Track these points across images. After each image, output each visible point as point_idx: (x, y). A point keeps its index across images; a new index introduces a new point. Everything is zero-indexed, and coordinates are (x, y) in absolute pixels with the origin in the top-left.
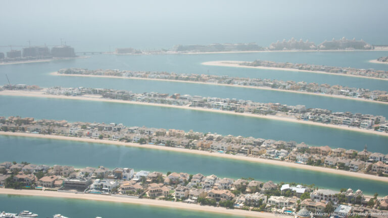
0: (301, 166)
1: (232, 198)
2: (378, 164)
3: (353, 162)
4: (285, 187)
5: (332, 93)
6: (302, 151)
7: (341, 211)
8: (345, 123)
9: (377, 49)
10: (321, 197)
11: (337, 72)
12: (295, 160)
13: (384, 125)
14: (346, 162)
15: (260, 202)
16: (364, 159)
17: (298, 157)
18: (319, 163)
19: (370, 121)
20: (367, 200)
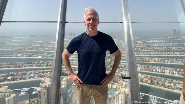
2: (17, 65)
3: (11, 65)
7: (9, 79)
9: (15, 37)
10: (2, 76)
13: (18, 55)
14: (9, 66)
16: (14, 64)
19: (14, 55)
20: (16, 74)
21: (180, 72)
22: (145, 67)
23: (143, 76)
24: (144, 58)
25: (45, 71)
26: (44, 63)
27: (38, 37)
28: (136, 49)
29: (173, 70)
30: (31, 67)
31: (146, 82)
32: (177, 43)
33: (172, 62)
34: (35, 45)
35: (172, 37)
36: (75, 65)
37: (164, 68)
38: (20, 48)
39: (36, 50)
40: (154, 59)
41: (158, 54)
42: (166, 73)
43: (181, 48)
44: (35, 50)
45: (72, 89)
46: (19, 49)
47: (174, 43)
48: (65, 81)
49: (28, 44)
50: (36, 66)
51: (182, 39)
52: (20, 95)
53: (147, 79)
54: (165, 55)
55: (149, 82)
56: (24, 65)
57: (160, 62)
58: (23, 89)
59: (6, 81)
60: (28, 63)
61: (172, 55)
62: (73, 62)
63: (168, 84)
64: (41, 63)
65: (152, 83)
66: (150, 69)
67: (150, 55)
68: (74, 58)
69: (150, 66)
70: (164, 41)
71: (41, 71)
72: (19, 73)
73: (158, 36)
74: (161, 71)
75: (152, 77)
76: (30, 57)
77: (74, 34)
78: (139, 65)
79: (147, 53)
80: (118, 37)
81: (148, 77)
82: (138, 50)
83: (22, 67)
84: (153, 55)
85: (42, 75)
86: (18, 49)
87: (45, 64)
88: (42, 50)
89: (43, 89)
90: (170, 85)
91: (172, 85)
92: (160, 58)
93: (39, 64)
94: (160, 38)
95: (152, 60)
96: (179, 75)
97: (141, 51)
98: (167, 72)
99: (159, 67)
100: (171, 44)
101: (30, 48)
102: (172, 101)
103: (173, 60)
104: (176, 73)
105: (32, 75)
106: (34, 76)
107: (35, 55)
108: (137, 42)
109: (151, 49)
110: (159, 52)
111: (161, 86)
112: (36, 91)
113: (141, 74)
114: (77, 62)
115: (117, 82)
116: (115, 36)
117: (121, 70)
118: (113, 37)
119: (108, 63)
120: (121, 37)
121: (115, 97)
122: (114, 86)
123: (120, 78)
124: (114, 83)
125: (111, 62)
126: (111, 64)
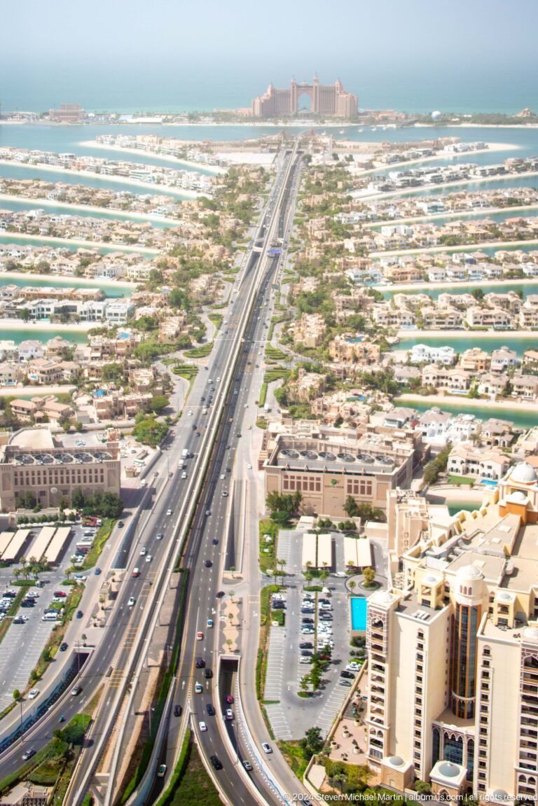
80: (386, 120)
114: (28, 347)
115: (377, 516)
116: (355, 117)
117: (410, 412)
118: (342, 119)
119: (302, 350)
120: (406, 125)
121: (370, 642)
122: (356, 552)
123: (401, 480)
124: (357, 520)
125: (325, 340)
126: (330, 359)
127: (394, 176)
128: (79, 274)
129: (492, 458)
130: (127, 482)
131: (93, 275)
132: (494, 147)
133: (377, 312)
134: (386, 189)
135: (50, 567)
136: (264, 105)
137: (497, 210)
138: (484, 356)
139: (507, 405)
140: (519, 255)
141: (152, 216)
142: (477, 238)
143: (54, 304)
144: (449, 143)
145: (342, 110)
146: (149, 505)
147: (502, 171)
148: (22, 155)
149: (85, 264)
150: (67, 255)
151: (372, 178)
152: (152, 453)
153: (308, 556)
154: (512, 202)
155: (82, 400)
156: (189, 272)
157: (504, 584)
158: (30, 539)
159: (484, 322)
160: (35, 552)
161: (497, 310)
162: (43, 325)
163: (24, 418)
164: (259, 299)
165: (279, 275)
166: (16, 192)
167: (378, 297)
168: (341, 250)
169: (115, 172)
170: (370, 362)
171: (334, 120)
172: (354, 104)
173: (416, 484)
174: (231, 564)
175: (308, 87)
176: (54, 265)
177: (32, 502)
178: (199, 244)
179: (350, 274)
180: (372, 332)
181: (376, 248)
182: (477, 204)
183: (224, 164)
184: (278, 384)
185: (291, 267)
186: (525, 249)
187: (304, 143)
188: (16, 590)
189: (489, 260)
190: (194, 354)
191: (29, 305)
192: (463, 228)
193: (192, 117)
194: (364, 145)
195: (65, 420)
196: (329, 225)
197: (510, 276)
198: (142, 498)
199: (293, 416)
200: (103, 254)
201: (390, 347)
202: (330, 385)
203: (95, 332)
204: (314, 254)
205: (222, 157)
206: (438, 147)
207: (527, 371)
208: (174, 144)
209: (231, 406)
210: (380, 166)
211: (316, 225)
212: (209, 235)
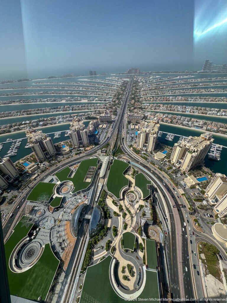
0: (25, 116)
1: (9, 130)
2: (45, 110)
3: (39, 111)
4: (23, 122)
5: (26, 94)
6: (24, 112)
7: (40, 124)
8: (33, 102)
9: (33, 80)
10: (34, 122)
11: (25, 88)
12: (23, 115)
13: (43, 101)
14: (37, 112)
15: (18, 128)
16: (41, 110)
17: (24, 114)
18: (30, 114)
19: (39, 100)
20: (46, 120)
21: (201, 111)
22: (167, 107)
23: (165, 116)
24: (168, 97)
25: (72, 115)
26: (69, 108)
27: (57, 78)
28: (161, 87)
29: (194, 109)
30: (58, 112)
31: (167, 121)
32: (206, 78)
33: (195, 100)
34: (57, 89)
35: (202, 71)
36: (99, 109)
37: (186, 107)
38: (42, 92)
39: (60, 94)
40: (178, 98)
41: (182, 93)
42: (186, 112)
43: (208, 84)
44: (58, 94)
45: (99, 131)
46: (42, 94)
47: (202, 78)
48: (92, 124)
49: (49, 88)
50: (63, 111)
51: (212, 73)
52: (54, 138)
53: (167, 119)
54: (189, 93)
55: (169, 121)
56: (51, 110)
57: (183, 101)
58: (56, 132)
59: (39, 126)
60: (55, 108)
61: (197, 93)
62: (97, 105)
63: (186, 123)
64: (66, 108)
65: (171, 122)
66: (172, 109)
67: (174, 94)
68: (98, 101)
69: (173, 106)
70: (192, 76)
71: (68, 116)
72: (49, 118)
73: (186, 71)
74: (182, 111)
75: (172, 117)
76: (54, 102)
77: (94, 72)
78: (161, 105)
79: (172, 91)
80: (143, 73)
81: (169, 117)
82: (162, 89)
83: (49, 113)
84: (178, 93)
85: (70, 119)
86: (40, 94)
87: (71, 109)
88: (65, 94)
89: (73, 132)
90: (188, 124)
91: (190, 123)
92: (184, 97)
93: (65, 109)
94: (188, 73)
95: (175, 99)
96: (199, 113)
97: (166, 90)
98: (188, 110)
99: (181, 106)
100: (199, 80)
101: (52, 92)
102: (186, 137)
103: (197, 98)
104: (196, 112)
105: (61, 120)
106: (62, 120)
107: (59, 100)
108: (163, 79)
109: (177, 87)
110: (185, 90)
111: (180, 124)
112: (67, 133)
113: (163, 114)
114: (101, 105)
115: (139, 123)
116: (139, 73)
117: (144, 112)
118: (138, 73)
119: (132, 104)
120: (146, 74)
121: (138, 136)
122: (137, 127)
123: (142, 119)
124: (137, 124)
125: (134, 103)
126: (135, 105)
127: (144, 81)
128: (106, 95)
129: (152, 117)
130: (112, 120)
131: (108, 96)
132: (157, 77)
133: (141, 99)
134: (143, 83)
135: (105, 128)
136: (128, 72)
137: (156, 86)
138: (153, 105)
139: (155, 110)
140: (159, 92)
141: (114, 88)
142: (154, 89)
143: (104, 99)
144: (151, 76)
145: (138, 72)
146: (115, 122)
147: (158, 80)
148: (99, 80)
149: (107, 94)
150: (105, 93)
151: (141, 82)
152: (115, 116)
153: (131, 127)
154: (159, 84)
155: (107, 111)
156: (119, 95)
157: (152, 130)
158: (103, 126)
159: (153, 101)
160: (103, 127)
161: (155, 99)
162: (103, 102)
163: (101, 113)
164: (127, 98)
165: (129, 95)
166: (99, 85)
167: (141, 98)
168: (137, 92)
169: (110, 82)
170: (140, 106)
171: (137, 73)
172: (140, 71)
173: (144, 120)
174: (123, 128)
175: (134, 69)
176: (103, 94)
177: (103, 122)
178: (120, 91)
179: (138, 95)
180: (140, 102)
181: (141, 91)
182: (154, 85)
183: (123, 80)
184: (129, 108)
185: (131, 94)
186: (159, 91)
187: (133, 77)
188: (102, 131)
189: (155, 92)
190: (120, 105)
191: (101, 99)
192: (152, 88)
193: (119, 74)
194: (140, 77)
195: (106, 113)
196: (136, 88)
197: (157, 94)
198: (114, 121)
199: (130, 112)
200: (109, 93)
201: (142, 104)
202: (135, 108)
203: (108, 103)
204: (134, 92)
205: (123, 79)
206: (150, 77)
207: (158, 107)
208: (117, 78)
209: (124, 111)
210: (142, 80)
211: (134, 88)
212: (121, 90)
